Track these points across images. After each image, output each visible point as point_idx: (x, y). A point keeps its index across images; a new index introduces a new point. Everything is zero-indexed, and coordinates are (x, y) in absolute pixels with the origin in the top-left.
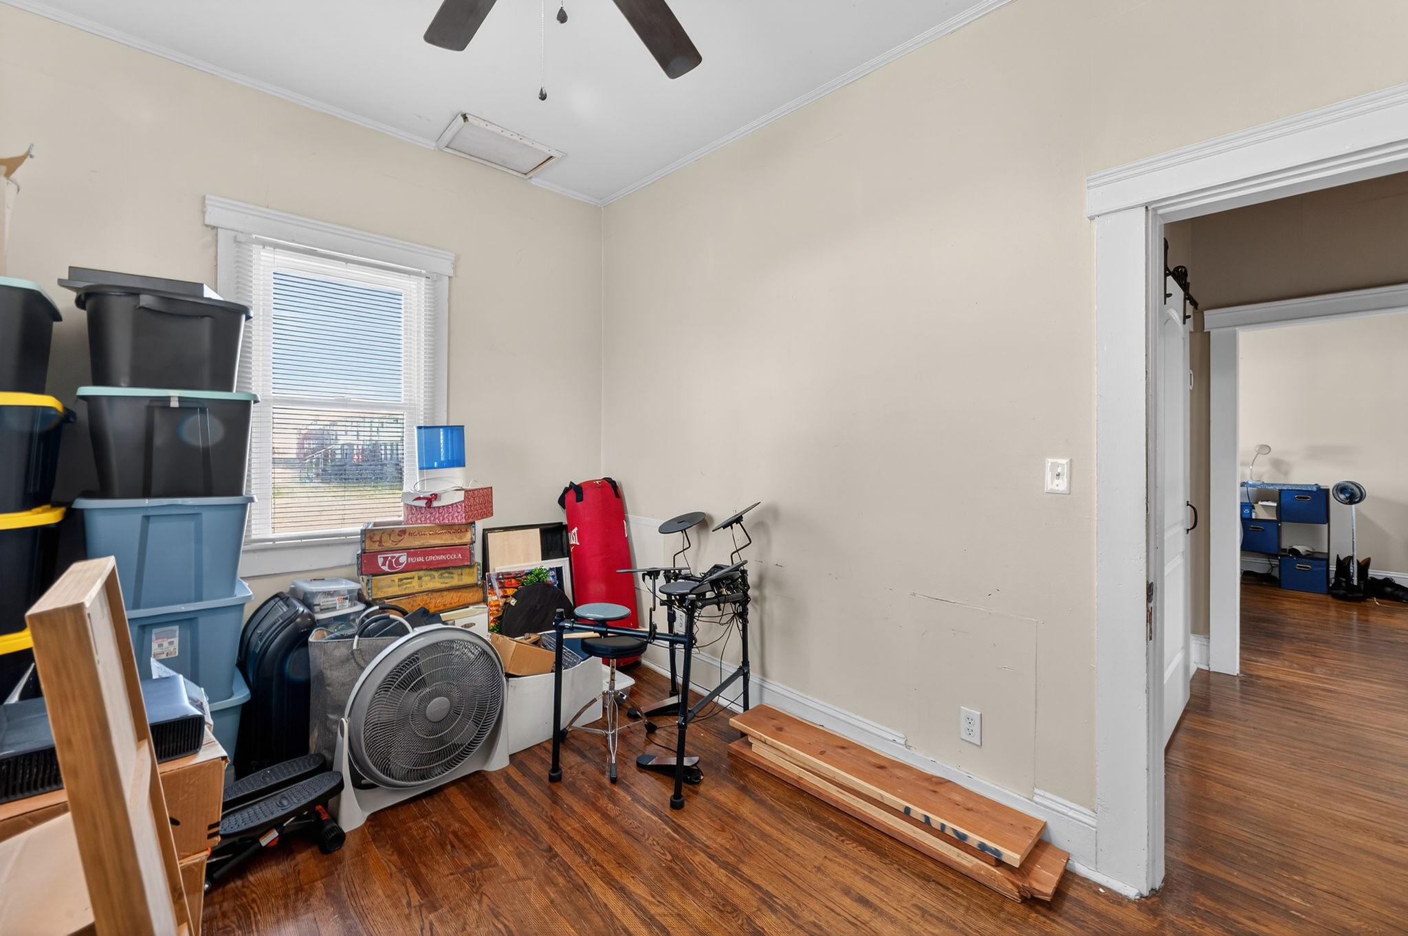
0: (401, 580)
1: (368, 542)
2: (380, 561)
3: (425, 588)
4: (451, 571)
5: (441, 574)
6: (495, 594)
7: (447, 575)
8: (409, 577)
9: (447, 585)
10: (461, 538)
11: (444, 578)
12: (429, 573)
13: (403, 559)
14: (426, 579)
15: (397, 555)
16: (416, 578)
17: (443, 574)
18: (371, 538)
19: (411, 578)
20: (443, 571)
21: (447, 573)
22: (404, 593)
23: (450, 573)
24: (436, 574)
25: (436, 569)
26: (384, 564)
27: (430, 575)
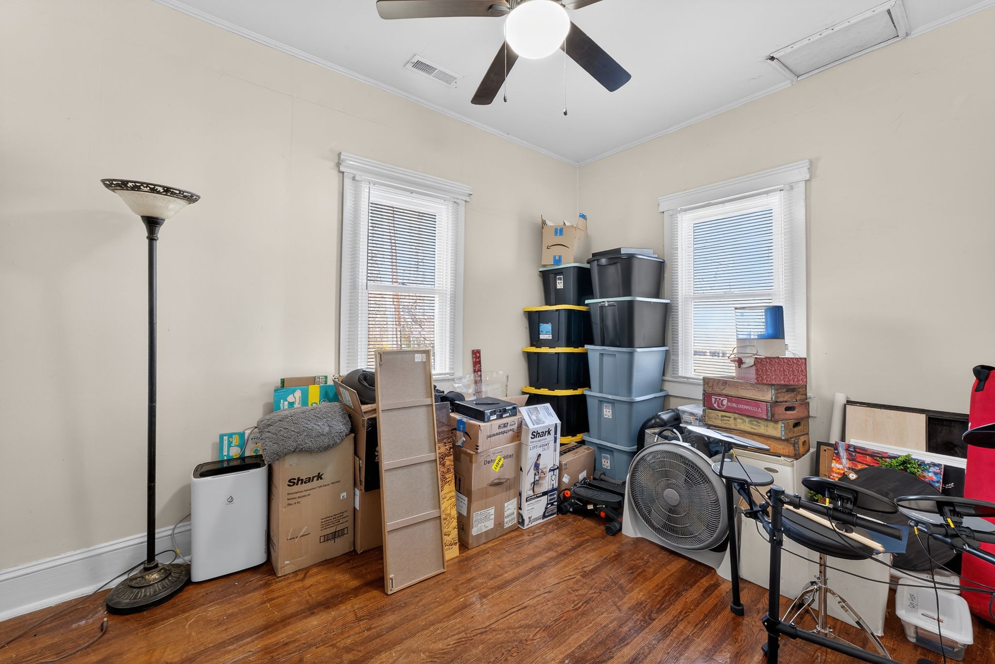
0: (722, 416)
1: (706, 386)
2: (713, 400)
3: (738, 427)
4: (760, 421)
5: (751, 421)
6: (841, 463)
7: (755, 423)
8: (728, 416)
9: (755, 431)
10: (764, 396)
11: (753, 424)
12: (741, 417)
13: (725, 402)
14: (738, 421)
15: (722, 399)
16: (732, 418)
17: (753, 421)
18: (708, 384)
19: (729, 417)
20: (752, 419)
21: (756, 421)
22: (724, 426)
23: (758, 422)
24: (747, 420)
25: (748, 416)
26: (715, 403)
27: (742, 419)
